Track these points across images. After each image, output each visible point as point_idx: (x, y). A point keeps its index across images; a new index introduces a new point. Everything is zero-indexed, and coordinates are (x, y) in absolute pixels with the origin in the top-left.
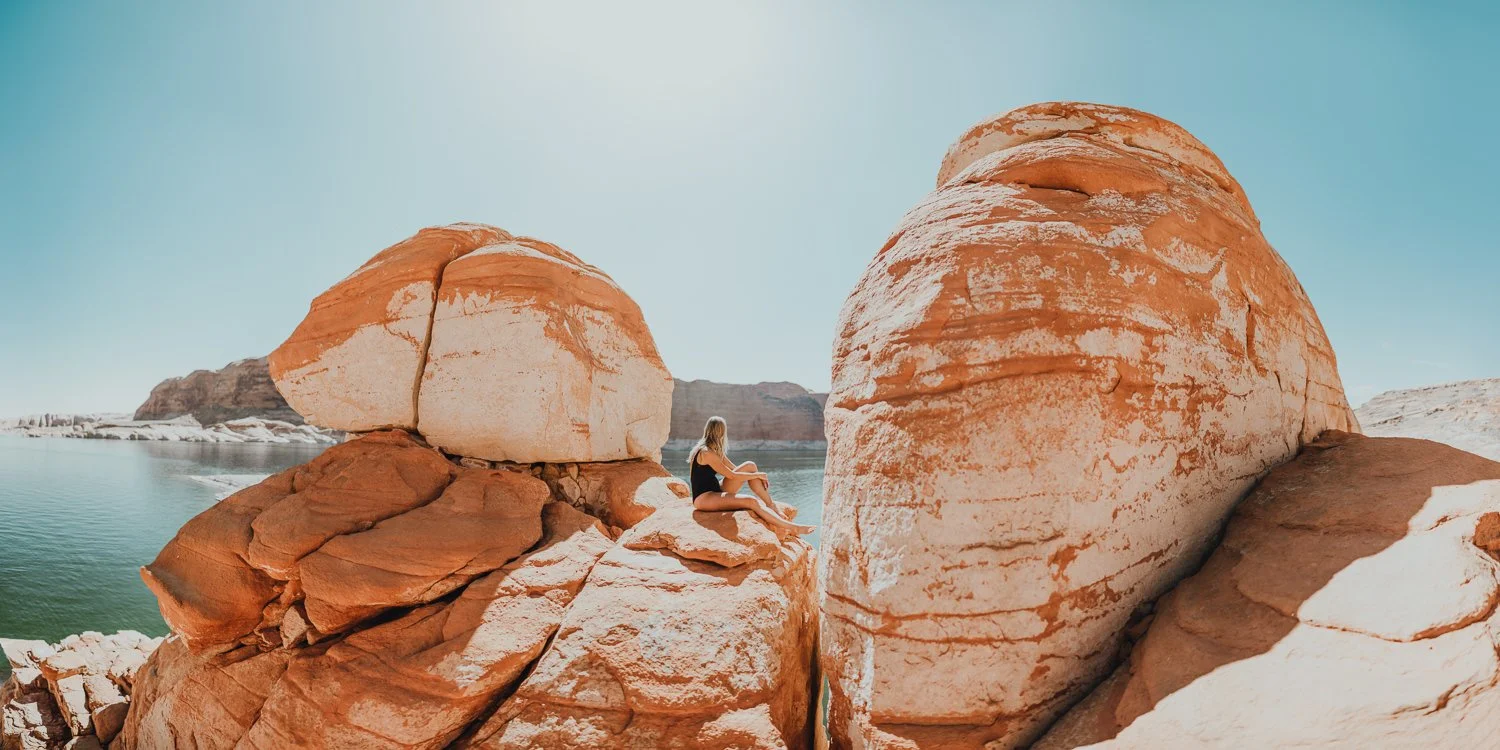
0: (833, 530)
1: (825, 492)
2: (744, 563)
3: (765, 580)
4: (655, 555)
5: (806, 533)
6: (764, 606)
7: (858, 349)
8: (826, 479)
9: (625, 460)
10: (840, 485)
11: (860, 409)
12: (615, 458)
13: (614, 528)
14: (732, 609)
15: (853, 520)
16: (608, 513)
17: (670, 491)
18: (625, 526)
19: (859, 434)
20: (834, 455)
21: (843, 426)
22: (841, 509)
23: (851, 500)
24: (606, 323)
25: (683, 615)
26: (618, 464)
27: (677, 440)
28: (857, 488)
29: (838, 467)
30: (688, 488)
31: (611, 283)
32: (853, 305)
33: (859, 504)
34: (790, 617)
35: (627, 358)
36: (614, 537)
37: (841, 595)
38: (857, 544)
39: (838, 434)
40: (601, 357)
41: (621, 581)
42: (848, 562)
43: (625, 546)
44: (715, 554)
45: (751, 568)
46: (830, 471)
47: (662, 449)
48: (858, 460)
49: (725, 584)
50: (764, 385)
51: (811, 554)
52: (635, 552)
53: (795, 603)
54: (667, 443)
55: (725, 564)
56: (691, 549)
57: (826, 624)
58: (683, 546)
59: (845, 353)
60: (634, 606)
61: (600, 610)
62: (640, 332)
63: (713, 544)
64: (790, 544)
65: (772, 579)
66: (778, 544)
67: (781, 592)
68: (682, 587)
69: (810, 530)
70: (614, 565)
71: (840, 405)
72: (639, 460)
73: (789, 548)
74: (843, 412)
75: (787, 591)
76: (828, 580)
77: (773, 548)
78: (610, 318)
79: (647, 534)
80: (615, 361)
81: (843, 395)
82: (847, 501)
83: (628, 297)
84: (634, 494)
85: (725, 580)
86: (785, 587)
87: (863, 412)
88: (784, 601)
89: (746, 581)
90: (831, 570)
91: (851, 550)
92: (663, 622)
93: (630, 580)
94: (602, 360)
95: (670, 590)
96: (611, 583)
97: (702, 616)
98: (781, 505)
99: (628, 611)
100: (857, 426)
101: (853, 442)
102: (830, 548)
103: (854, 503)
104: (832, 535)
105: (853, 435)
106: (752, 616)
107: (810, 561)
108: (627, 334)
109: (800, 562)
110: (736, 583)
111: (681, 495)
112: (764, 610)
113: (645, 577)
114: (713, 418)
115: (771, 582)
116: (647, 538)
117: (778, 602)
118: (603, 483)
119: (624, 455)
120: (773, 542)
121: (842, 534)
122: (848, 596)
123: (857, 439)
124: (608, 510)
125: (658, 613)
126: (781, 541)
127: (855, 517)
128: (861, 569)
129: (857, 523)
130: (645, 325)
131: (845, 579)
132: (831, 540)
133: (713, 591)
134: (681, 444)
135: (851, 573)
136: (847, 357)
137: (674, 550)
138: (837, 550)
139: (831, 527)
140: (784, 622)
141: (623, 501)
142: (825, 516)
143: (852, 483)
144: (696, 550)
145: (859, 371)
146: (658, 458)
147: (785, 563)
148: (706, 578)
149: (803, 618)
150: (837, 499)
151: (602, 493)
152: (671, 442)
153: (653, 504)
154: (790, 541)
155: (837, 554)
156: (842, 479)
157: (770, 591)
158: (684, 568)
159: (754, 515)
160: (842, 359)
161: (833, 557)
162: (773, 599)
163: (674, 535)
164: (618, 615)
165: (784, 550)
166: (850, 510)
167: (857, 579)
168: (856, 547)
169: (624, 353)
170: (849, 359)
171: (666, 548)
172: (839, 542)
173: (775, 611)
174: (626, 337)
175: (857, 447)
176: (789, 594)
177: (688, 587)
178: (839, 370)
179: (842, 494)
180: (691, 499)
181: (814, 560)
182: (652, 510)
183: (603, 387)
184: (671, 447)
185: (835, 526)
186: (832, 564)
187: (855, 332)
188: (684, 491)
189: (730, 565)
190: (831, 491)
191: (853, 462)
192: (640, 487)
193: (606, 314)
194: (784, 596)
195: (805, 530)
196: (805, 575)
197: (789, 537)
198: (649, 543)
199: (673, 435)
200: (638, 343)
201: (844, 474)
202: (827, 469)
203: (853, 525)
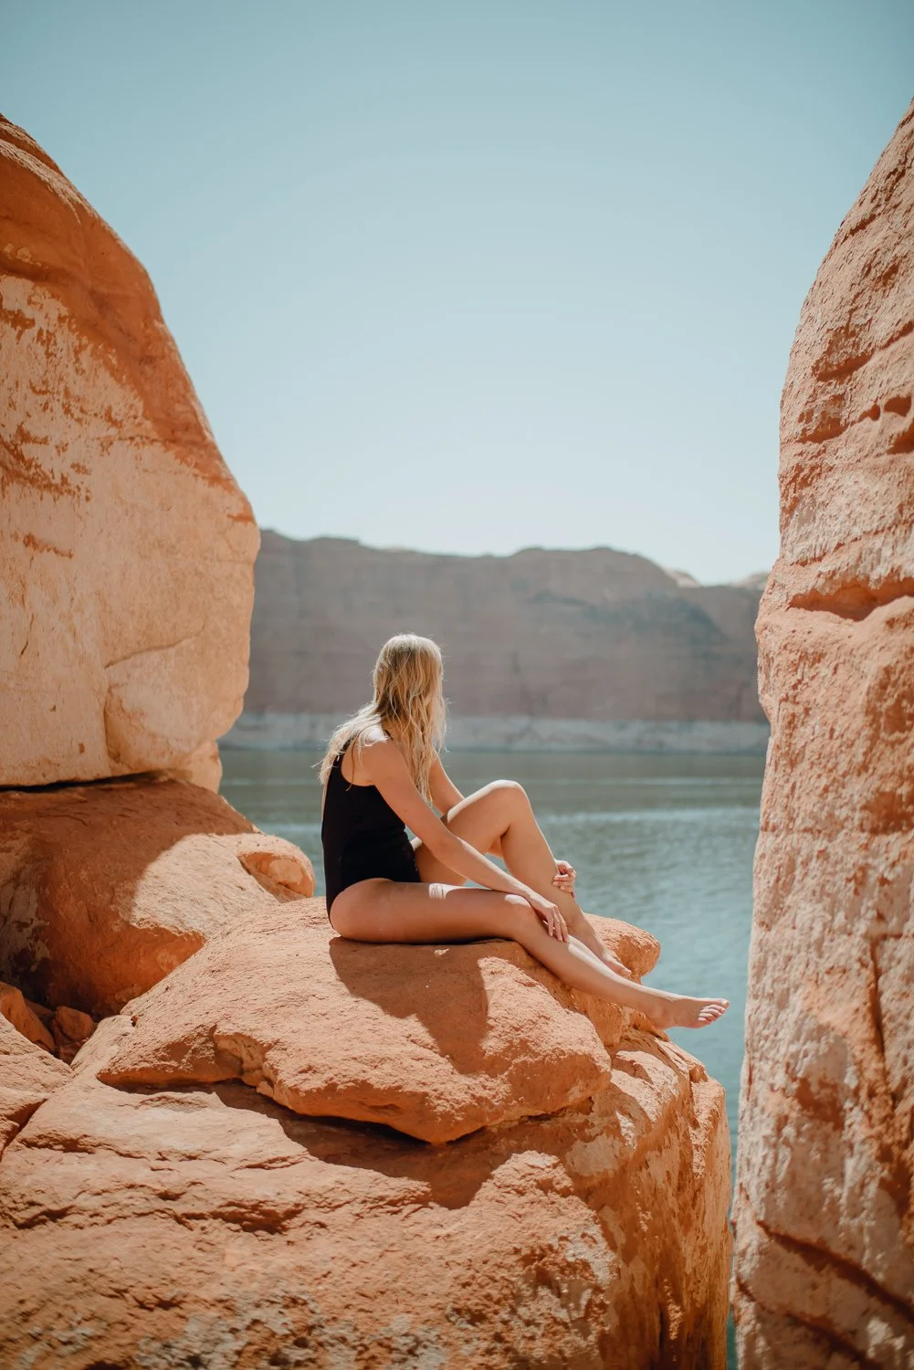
0: (790, 1016)
1: (761, 886)
2: (482, 1130)
3: (546, 1186)
4: (202, 1105)
5: (693, 1022)
6: (543, 1279)
7: (874, 413)
8: (765, 843)
9: (99, 781)
10: (814, 864)
11: (881, 613)
12: (64, 775)
13: (65, 1013)
14: (442, 1288)
15: (859, 981)
16: (45, 960)
17: (249, 881)
18: (101, 1005)
19: (880, 698)
20: (793, 764)
21: (824, 669)
22: (819, 945)
23: (853, 914)
24: (41, 323)
25: (293, 1315)
26: (77, 794)
27: (270, 717)
28: (873, 877)
29: (807, 805)
30: (311, 867)
31: (57, 185)
32: (858, 263)
33: (882, 928)
34: (623, 1316)
35: (106, 445)
36: (64, 1044)
37: (813, 1237)
38: (872, 1066)
39: (805, 696)
40: (25, 437)
41: (93, 1203)
42: (839, 1125)
43: (105, 1078)
44: (393, 1099)
45: (502, 1145)
46: (777, 817)
47: (224, 747)
48: (875, 783)
49: (422, 1201)
50: (535, 560)
51: (707, 1094)
52: (136, 1098)
53: (638, 1268)
54: (238, 725)
55: (419, 1133)
56: (316, 1082)
57: (761, 1342)
58: (289, 1073)
59: (827, 428)
60: (139, 1292)
61: (26, 1316)
62: (149, 360)
63: (387, 1067)
64: (639, 1057)
65: (567, 1182)
66: (601, 1055)
67: (595, 1230)
68: (292, 1214)
69: (705, 1012)
70: (71, 1146)
71: (811, 602)
72: (146, 779)
73: (635, 1070)
74: (823, 624)
75: (614, 1227)
76: (771, 1187)
77: (584, 1068)
78: (55, 308)
79: (177, 1034)
80: (71, 456)
81: (825, 566)
82: (840, 917)
83: (112, 238)
84: (132, 894)
85: (420, 1186)
86: (607, 1211)
87: (891, 623)
88: (602, 1262)
89: (488, 1189)
90: (785, 1153)
91: (850, 1081)
92: (233, 1345)
93: (122, 1197)
94: (28, 450)
95: (252, 1227)
96: (62, 1214)
97: (349, 1315)
98: (606, 926)
99: (117, 1309)
100: (872, 668)
101: (860, 721)
102: (780, 1079)
103: (862, 927)
104: (786, 1033)
105: (858, 698)
106: (504, 1315)
107: (702, 1119)
108: (107, 364)
109: (670, 1120)
110: (457, 1198)
111: (286, 890)
112: (543, 1291)
113: (171, 1181)
114: (399, 640)
115: (565, 1193)
116: (176, 1049)
117: (586, 1265)
118: (26, 859)
119: (96, 764)
120: (585, 1049)
121: (821, 1031)
122: (837, 1248)
123: (871, 711)
124: (42, 952)
125: (213, 1313)
126: (609, 1046)
127: (867, 973)
128: (885, 1155)
129: (875, 995)
130: (164, 339)
131: (828, 1183)
132: (784, 1050)
133: (382, 1225)
134: (282, 729)
135: (850, 1164)
136: (834, 443)
137: (264, 1088)
138: (804, 1082)
139: (782, 1003)
140: (603, 1338)
141: (93, 917)
142: (761, 968)
143: (857, 858)
144: (331, 1088)
145: (879, 487)
146: (208, 774)
147: (625, 1123)
148: (363, 1180)
149: (664, 1321)
150: (805, 911)
151: (21, 893)
152: (250, 721)
153: (195, 923)
154: (633, 1045)
155: (804, 1096)
156: (820, 844)
157: (560, 1225)
158: (295, 1149)
159: (522, 956)
160: (814, 447)
161: (793, 1109)
162: (571, 1253)
163: (266, 1036)
164: (88, 1329)
165: (619, 1078)
166: (849, 949)
167: (872, 1188)
168: (870, 1075)
169: (100, 429)
170: (842, 449)
171: (239, 1082)
172: (810, 1056)
173: (574, 1296)
174: (105, 376)
175: (874, 739)
176: (621, 1239)
177: (312, 1215)
178: (805, 483)
179: (820, 893)
180: (321, 901)
181: (715, 1118)
182: (189, 944)
183: (30, 541)
184: (250, 739)
185: (797, 1001)
186: (789, 1131)
187: (864, 359)
188: (295, 878)
189: (436, 1136)
190: (783, 885)
191: (859, 789)
192: (155, 868)
193: (42, 293)
194: (603, 1244)
195: (689, 1014)
196: (686, 1166)
197: (633, 1034)
198: (184, 1065)
199: (257, 700)
200: (143, 394)
201: (828, 827)
202: (772, 813)
203: (860, 1001)
